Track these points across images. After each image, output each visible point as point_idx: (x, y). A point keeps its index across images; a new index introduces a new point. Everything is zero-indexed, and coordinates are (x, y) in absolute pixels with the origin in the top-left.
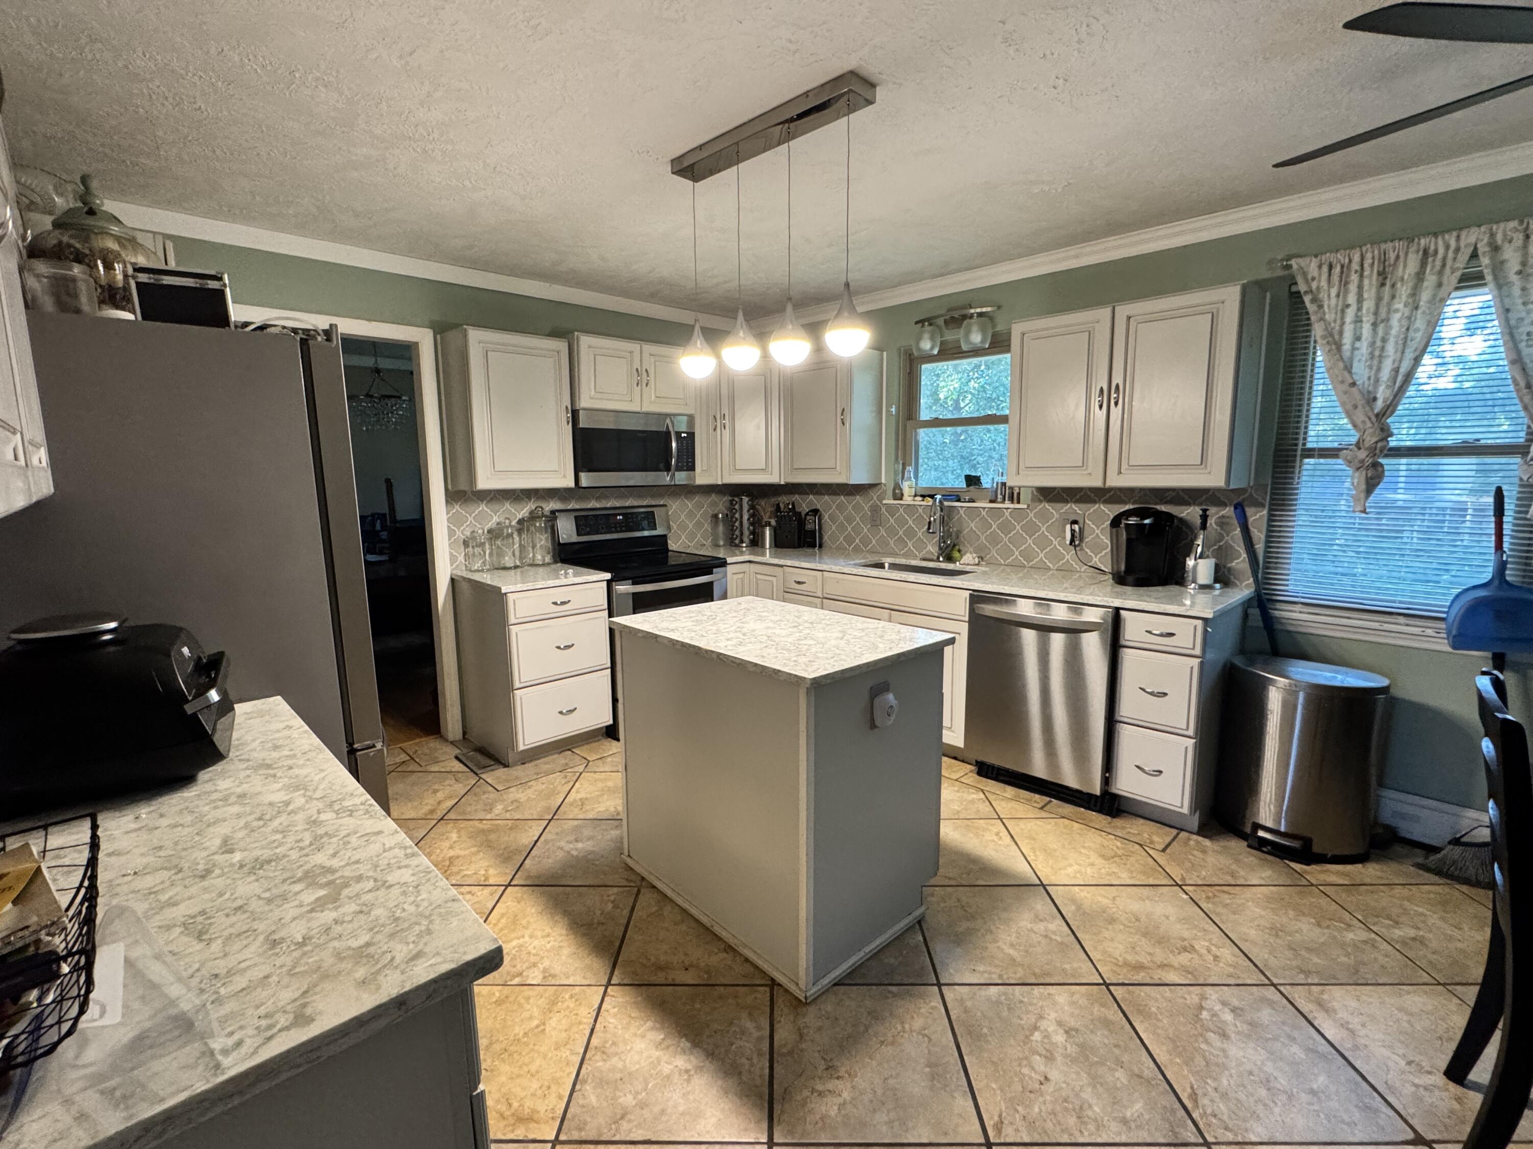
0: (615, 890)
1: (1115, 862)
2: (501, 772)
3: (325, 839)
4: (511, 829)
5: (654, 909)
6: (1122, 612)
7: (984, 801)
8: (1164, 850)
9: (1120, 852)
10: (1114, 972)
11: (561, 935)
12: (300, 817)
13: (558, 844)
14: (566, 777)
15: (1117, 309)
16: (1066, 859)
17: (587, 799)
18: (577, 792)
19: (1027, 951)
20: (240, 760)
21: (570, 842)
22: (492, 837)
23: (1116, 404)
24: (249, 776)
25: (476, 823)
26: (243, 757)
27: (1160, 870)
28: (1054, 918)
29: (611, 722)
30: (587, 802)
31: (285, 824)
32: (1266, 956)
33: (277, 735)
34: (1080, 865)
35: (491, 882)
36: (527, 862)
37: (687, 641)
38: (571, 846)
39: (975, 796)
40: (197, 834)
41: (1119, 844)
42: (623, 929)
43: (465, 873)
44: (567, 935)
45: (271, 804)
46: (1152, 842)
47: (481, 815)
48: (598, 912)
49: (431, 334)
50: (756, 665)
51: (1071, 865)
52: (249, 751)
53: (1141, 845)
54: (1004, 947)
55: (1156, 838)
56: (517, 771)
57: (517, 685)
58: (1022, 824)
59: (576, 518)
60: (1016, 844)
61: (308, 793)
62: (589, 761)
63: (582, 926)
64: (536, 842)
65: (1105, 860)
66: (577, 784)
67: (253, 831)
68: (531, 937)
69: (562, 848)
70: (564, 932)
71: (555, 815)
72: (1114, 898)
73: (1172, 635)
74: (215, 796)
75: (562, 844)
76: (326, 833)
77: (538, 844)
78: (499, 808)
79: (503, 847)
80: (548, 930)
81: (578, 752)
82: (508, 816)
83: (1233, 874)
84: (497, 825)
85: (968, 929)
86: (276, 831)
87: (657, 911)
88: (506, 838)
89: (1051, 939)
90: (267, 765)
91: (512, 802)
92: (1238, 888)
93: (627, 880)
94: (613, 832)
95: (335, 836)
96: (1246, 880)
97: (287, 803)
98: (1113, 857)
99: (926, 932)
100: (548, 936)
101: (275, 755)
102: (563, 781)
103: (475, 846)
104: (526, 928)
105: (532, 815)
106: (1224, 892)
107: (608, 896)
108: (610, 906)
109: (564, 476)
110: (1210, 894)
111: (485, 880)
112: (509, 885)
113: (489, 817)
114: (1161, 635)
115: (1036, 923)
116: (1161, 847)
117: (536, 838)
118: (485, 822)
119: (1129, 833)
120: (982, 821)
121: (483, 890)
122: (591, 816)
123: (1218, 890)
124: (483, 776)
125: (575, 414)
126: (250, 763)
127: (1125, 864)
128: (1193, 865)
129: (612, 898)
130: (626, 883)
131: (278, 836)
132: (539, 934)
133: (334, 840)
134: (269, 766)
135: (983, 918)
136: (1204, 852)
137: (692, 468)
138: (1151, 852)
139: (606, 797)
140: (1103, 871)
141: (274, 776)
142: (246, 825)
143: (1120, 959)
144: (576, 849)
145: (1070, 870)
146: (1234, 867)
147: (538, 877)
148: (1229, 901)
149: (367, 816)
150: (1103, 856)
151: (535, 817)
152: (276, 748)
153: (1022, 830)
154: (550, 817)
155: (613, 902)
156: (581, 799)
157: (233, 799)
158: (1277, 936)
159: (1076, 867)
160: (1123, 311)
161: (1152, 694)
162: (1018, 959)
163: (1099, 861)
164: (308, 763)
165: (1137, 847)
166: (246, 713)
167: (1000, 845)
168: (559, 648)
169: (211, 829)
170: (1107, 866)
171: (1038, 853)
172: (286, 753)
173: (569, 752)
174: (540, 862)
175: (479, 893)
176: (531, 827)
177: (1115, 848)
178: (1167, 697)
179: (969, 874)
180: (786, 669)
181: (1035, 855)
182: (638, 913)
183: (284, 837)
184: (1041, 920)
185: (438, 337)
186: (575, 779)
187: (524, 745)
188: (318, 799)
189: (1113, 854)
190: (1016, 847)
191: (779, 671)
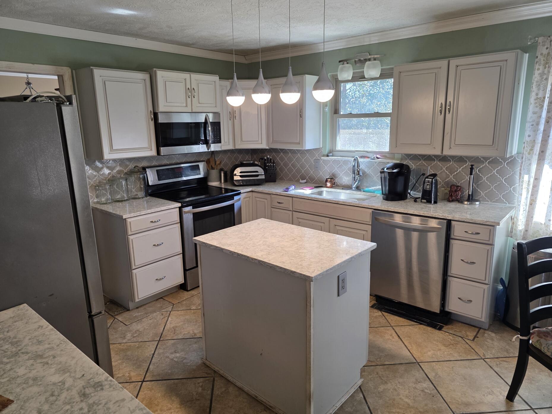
0: (201, 380)
1: (451, 348)
2: (126, 315)
3: (95, 407)
4: (138, 348)
5: (224, 389)
6: (453, 223)
7: (382, 317)
8: (473, 340)
9: (452, 342)
10: (457, 408)
11: (177, 408)
12: (74, 392)
13: (166, 355)
14: (162, 315)
15: (451, 62)
16: (427, 347)
17: (176, 327)
18: (171, 323)
19: (414, 400)
20: (23, 353)
21: (172, 353)
22: (129, 353)
23: (449, 112)
24: (32, 365)
25: (118, 345)
26: (23, 351)
27: (473, 351)
28: (425, 380)
29: (183, 282)
30: (177, 329)
31: (68, 397)
32: (527, 394)
33: (36, 333)
34: (433, 350)
35: (133, 380)
36: (151, 366)
37: (240, 252)
38: (173, 356)
39: (377, 314)
40: (21, 408)
41: (451, 337)
42: (209, 402)
43: (118, 376)
44: (180, 408)
45: (54, 384)
46: (467, 336)
47: (120, 340)
48: (195, 393)
49: (70, 70)
50: (281, 268)
51: (430, 351)
52: (25, 346)
53: (462, 337)
54: (403, 398)
55: (468, 333)
56: (135, 314)
57: (134, 267)
58: (403, 329)
59: (157, 171)
60: (401, 340)
61: (73, 375)
62: (174, 304)
63: (187, 402)
64: (153, 354)
65: (446, 347)
66: (169, 318)
67: (52, 404)
68: (161, 410)
69: (168, 357)
70: (179, 406)
71: (160, 339)
72: (453, 367)
73: (478, 233)
74: (19, 381)
75: (168, 354)
76: (94, 403)
77: (155, 355)
78: (129, 335)
79: (135, 358)
80: (170, 406)
81: (166, 299)
82: (135, 340)
83: (507, 351)
84: (130, 346)
85: (384, 389)
86: (65, 403)
87: (225, 390)
88: (136, 353)
89: (425, 392)
90: (39, 355)
91: (136, 332)
92: (510, 359)
93: (206, 373)
94: (194, 346)
95: (100, 404)
96: (514, 354)
97: (63, 383)
98: (449, 345)
99: (364, 392)
100: (170, 409)
101: (41, 348)
102: (162, 317)
103: (120, 359)
104: (157, 405)
105: (148, 339)
106: (504, 361)
107: (199, 383)
108: (200, 389)
109: (151, 150)
110: (498, 363)
111: (130, 379)
112: (143, 381)
113: (124, 341)
114: (472, 234)
115: (417, 384)
116: (472, 338)
117: (153, 352)
118: (123, 344)
119: (456, 331)
120: (382, 328)
121: (129, 385)
122: (181, 337)
123: (502, 361)
124: (116, 317)
125: (155, 116)
126: (30, 355)
127: (456, 348)
128: (488, 347)
129: (201, 384)
130: (206, 375)
131: (68, 407)
132: (165, 408)
133: (100, 407)
134: (41, 357)
135: (391, 383)
136: (492, 340)
137: (219, 141)
138: (467, 341)
139: (187, 325)
140: (445, 353)
141: (47, 363)
142: (47, 400)
143: (459, 400)
144: (176, 357)
145: (429, 353)
146: (507, 347)
147: (159, 375)
148: (507, 366)
149: (111, 389)
150: (445, 345)
151: (150, 340)
152: (40, 342)
153: (403, 332)
154: (158, 339)
155: (202, 387)
156: (173, 327)
157: (31, 382)
158: (531, 383)
159: (432, 352)
160: (454, 62)
161: (467, 263)
162: (411, 404)
163: (443, 348)
164: (63, 353)
165: (460, 339)
166: (11, 318)
167: (394, 341)
168: (154, 245)
169: (27, 404)
170: (447, 350)
171: (413, 345)
172: (47, 346)
173: (162, 300)
174: (158, 366)
175: (128, 387)
176: (149, 346)
177: (450, 340)
178: (475, 265)
179: (380, 358)
180: (298, 271)
181: (412, 346)
182: (216, 392)
183: (72, 407)
184: (419, 382)
185: (74, 71)
186: (168, 315)
187: (138, 299)
188: (79, 378)
189: (449, 343)
190: (401, 342)
191: (295, 272)
